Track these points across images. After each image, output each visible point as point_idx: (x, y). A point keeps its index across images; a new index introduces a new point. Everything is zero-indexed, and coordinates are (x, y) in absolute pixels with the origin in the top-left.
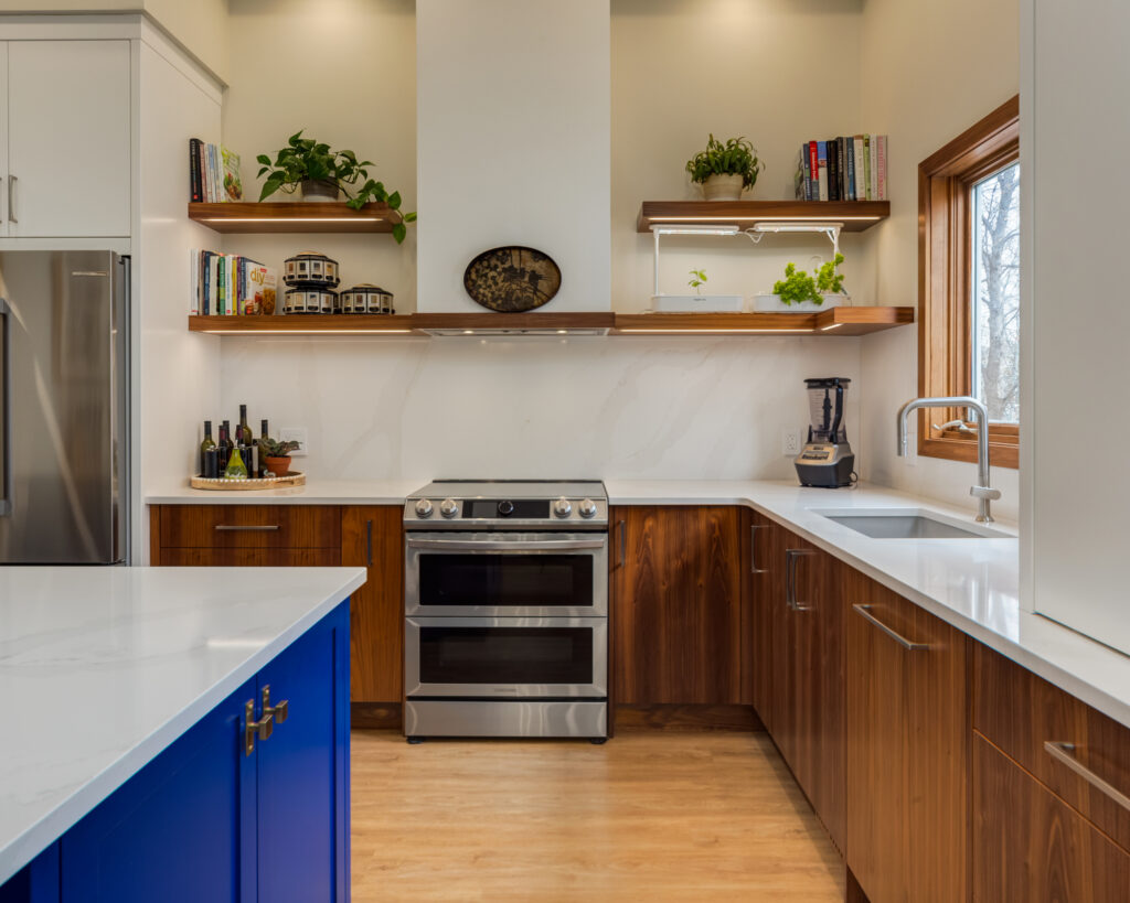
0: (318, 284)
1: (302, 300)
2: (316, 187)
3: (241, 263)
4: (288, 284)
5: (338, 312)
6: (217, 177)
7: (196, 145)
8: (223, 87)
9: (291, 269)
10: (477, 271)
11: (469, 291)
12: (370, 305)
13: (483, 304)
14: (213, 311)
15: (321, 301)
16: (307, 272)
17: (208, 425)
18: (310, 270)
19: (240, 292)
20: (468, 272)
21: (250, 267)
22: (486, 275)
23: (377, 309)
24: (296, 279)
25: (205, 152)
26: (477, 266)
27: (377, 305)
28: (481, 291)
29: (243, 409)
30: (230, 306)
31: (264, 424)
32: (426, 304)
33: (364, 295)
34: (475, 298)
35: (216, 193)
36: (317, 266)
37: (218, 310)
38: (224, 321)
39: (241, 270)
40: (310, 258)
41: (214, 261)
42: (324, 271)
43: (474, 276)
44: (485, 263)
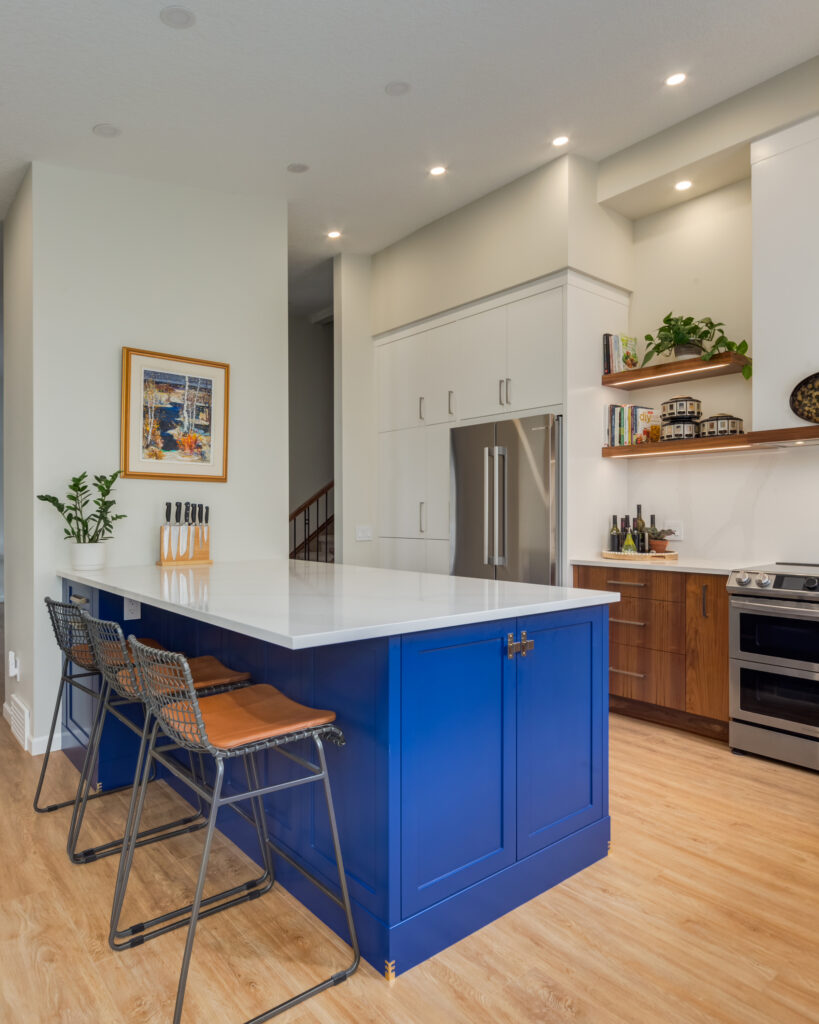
0: (683, 418)
1: (670, 431)
2: (683, 349)
3: (634, 409)
4: (664, 420)
5: (698, 436)
6: (619, 355)
7: (607, 337)
8: (629, 293)
9: (664, 410)
10: (803, 393)
11: (795, 410)
12: (720, 429)
13: (808, 419)
14: (617, 444)
15: (686, 429)
16: (674, 411)
17: (615, 518)
18: (677, 409)
19: (633, 429)
20: (794, 395)
21: (640, 412)
22: (811, 396)
23: (725, 431)
24: (668, 416)
25: (612, 340)
26: (803, 389)
27: (726, 428)
28: (807, 408)
29: (639, 508)
30: (627, 439)
31: (653, 518)
32: (759, 423)
33: (715, 422)
34: (801, 416)
35: (618, 366)
36: (681, 405)
37: (620, 442)
38: (623, 449)
39: (634, 415)
40: (676, 400)
41: (617, 410)
42: (687, 408)
43: (800, 398)
44: (810, 386)
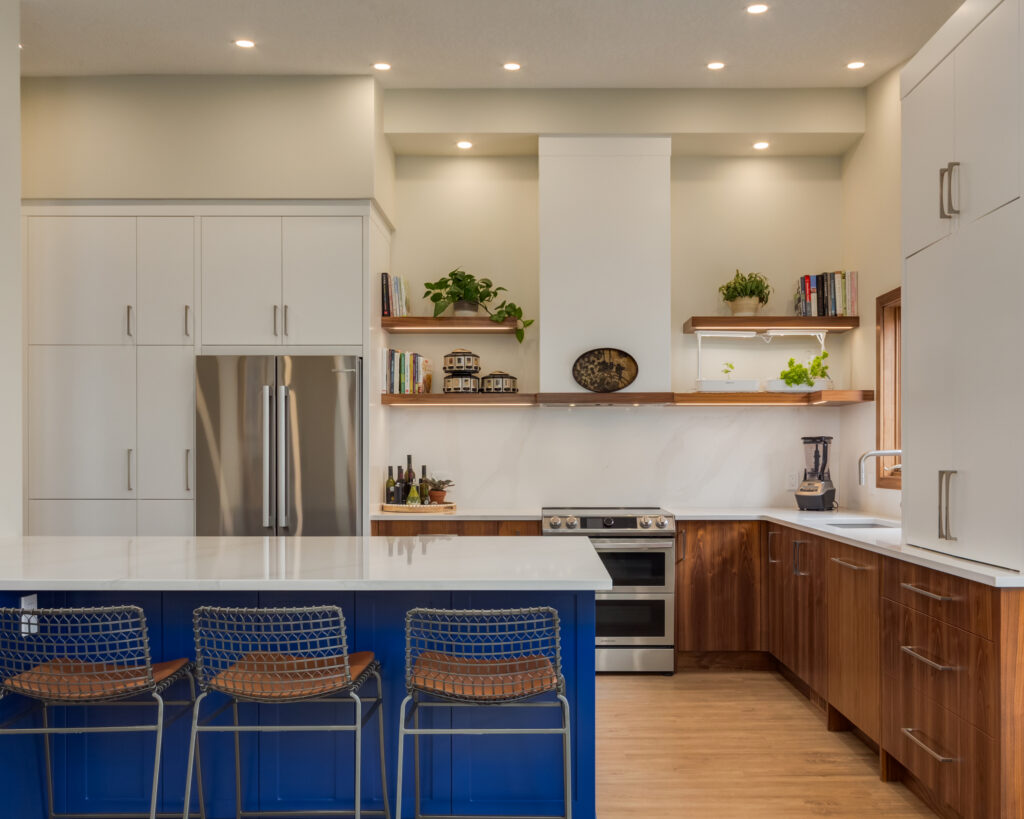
0: (468, 372)
1: (460, 383)
2: (466, 305)
3: (415, 356)
4: (446, 372)
5: (482, 391)
6: (400, 299)
7: (385, 277)
8: (392, 230)
9: (451, 362)
10: (581, 365)
11: (576, 378)
12: (505, 387)
13: (585, 386)
14: (396, 391)
15: (470, 384)
16: (462, 364)
17: (390, 469)
18: (464, 363)
19: (415, 378)
20: (575, 365)
21: (421, 360)
22: (587, 367)
23: (509, 389)
24: (455, 369)
25: (392, 282)
26: (581, 361)
27: (509, 387)
28: (584, 378)
29: (409, 458)
30: (408, 387)
31: (424, 468)
32: (547, 386)
33: (500, 379)
34: (579, 383)
35: (398, 309)
36: (469, 360)
37: (400, 390)
38: (403, 397)
39: (415, 362)
40: (464, 354)
41: (397, 356)
42: (473, 363)
43: (578, 368)
44: (586, 359)
